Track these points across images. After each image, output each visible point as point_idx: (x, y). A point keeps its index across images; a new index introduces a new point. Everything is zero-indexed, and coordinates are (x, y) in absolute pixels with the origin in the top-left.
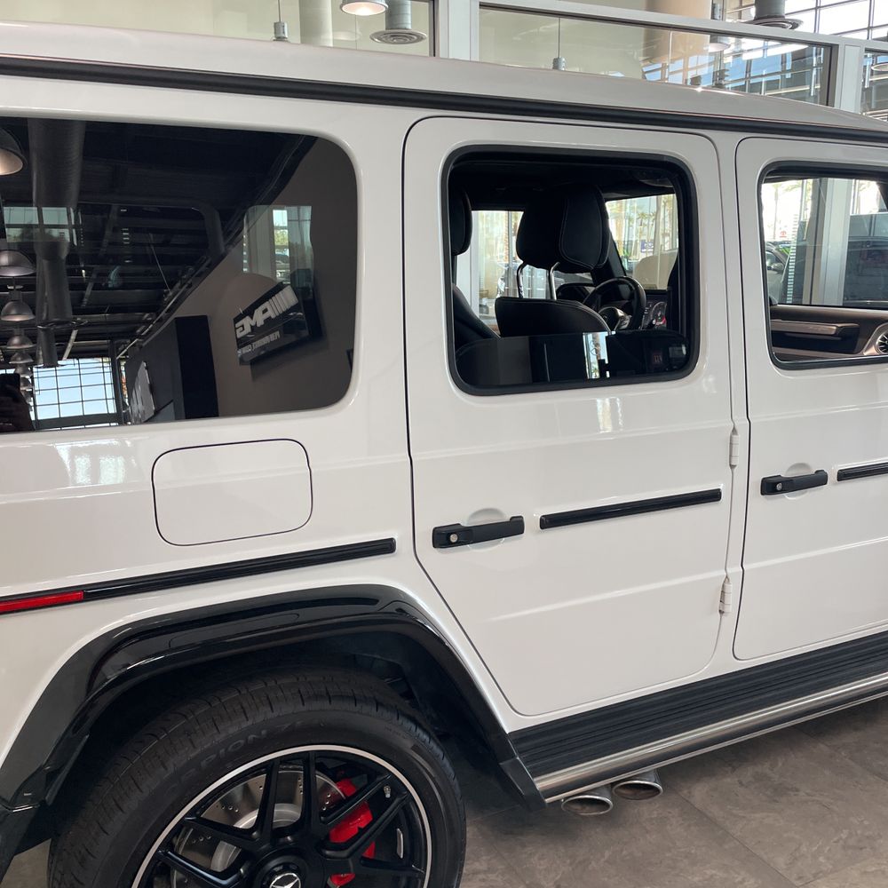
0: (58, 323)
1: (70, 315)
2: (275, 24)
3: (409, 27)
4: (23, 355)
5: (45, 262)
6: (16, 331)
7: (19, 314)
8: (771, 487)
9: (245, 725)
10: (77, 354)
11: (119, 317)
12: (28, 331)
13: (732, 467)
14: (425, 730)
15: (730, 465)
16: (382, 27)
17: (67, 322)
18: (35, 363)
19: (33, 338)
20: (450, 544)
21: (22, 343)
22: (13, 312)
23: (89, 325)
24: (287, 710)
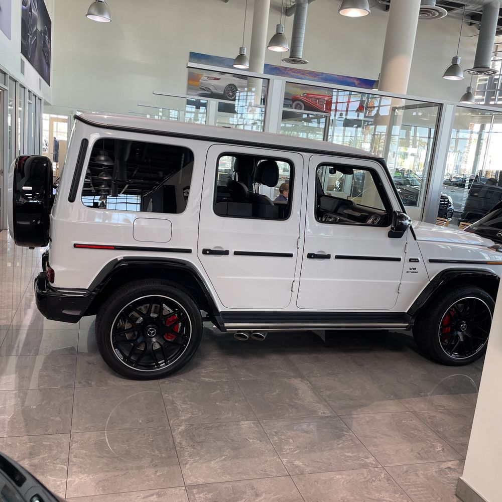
0: (120, 181)
1: (126, 179)
2: (240, 48)
3: (301, 57)
4: (104, 191)
5: (118, 161)
6: (104, 182)
7: (106, 177)
8: (310, 256)
9: (147, 286)
10: (126, 193)
11: (147, 182)
12: (109, 184)
14: (193, 300)
15: (297, 248)
16: (288, 56)
17: (124, 181)
18: (108, 194)
19: (109, 186)
20: (207, 254)
21: (105, 187)
22: (104, 175)
23: (134, 183)
24: (157, 285)
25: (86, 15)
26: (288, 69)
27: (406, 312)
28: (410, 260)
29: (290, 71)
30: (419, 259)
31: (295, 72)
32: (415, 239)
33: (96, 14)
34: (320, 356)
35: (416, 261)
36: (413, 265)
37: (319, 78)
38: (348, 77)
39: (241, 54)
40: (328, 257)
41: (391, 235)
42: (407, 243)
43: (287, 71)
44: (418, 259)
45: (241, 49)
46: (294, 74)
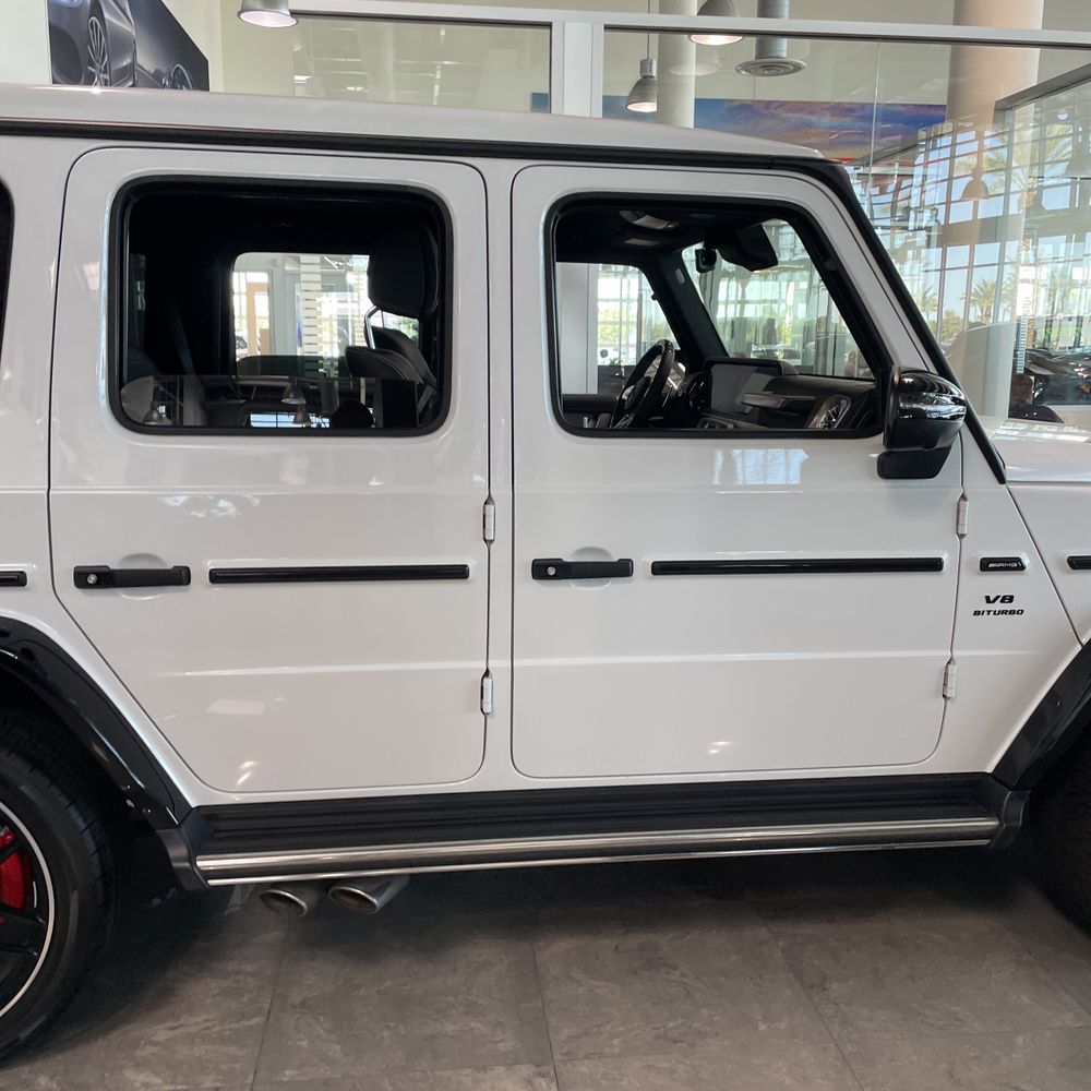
2: (642, 62)
3: (784, 55)
8: (540, 570)
13: (488, 542)
15: (485, 541)
20: (88, 585)
25: (239, 13)
26: (774, 105)
27: (990, 769)
28: (986, 565)
29: (780, 110)
30: (1026, 562)
31: (791, 111)
32: (1001, 479)
33: (258, 7)
34: (663, 941)
35: (1013, 565)
36: (1000, 583)
37: (856, 117)
38: (929, 106)
39: (645, 77)
40: (622, 569)
41: (891, 468)
42: (963, 497)
43: (771, 111)
44: (1018, 560)
45: (645, 64)
46: (791, 115)
